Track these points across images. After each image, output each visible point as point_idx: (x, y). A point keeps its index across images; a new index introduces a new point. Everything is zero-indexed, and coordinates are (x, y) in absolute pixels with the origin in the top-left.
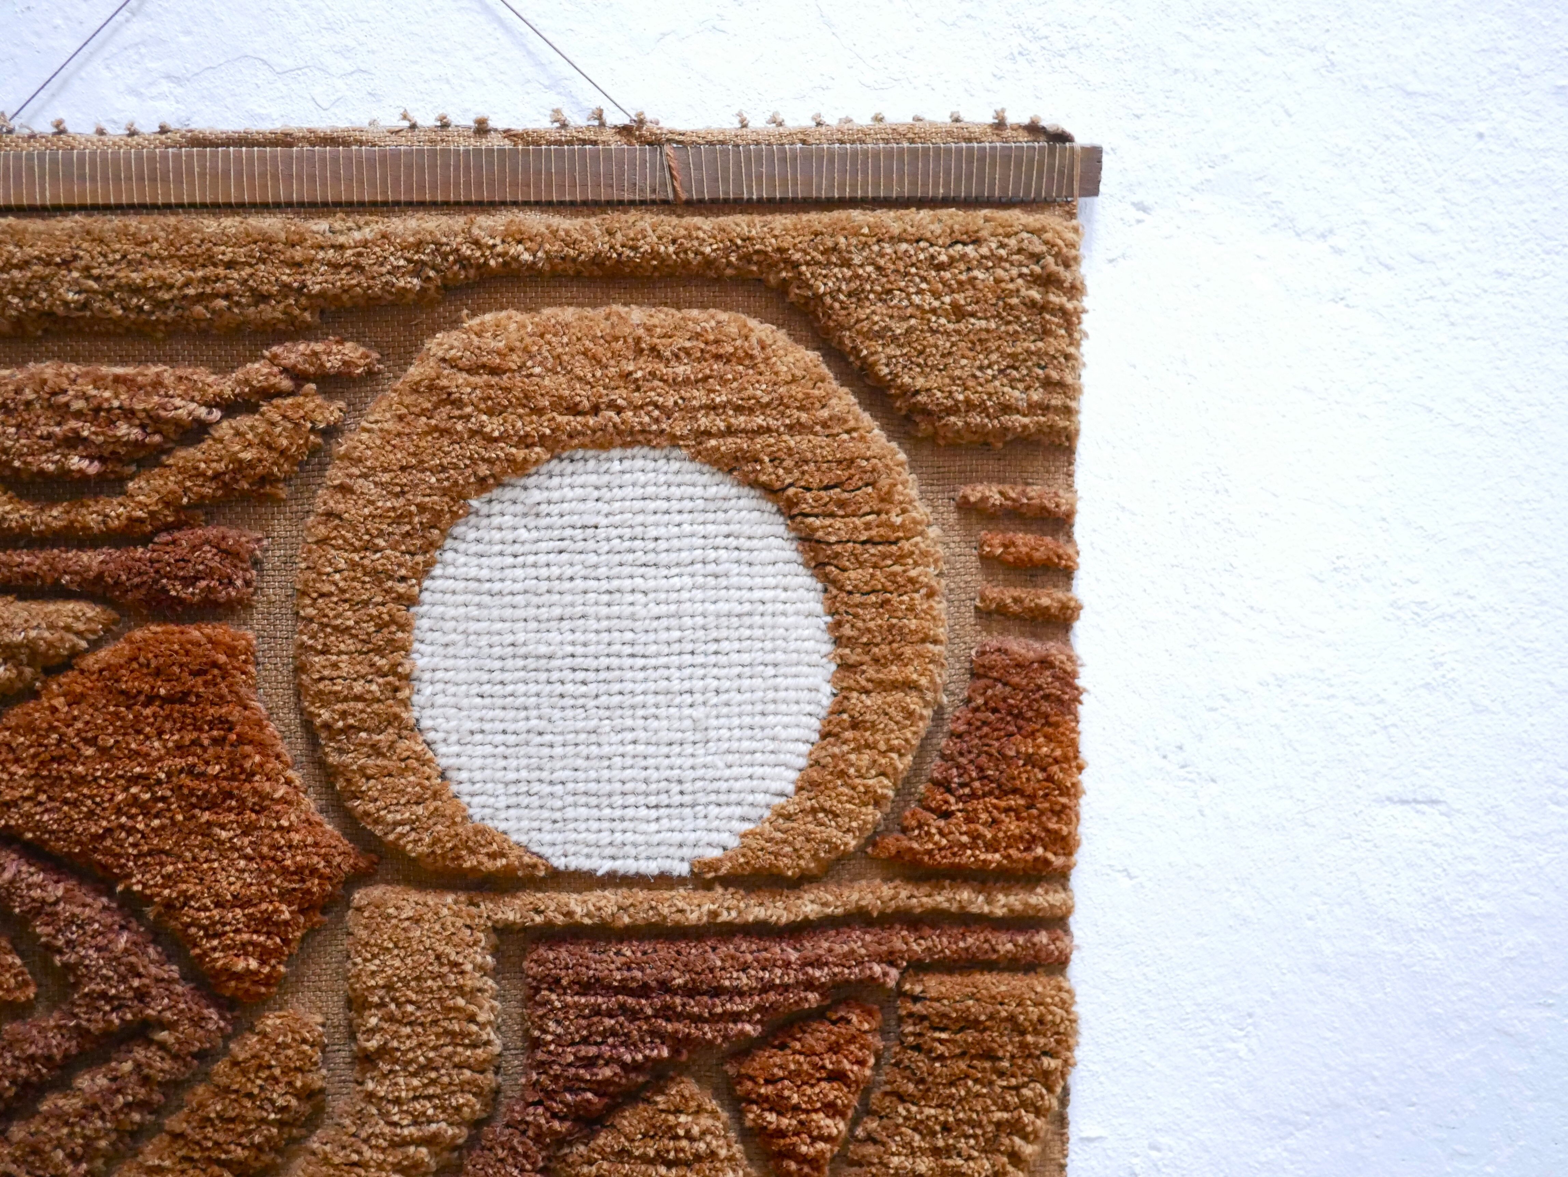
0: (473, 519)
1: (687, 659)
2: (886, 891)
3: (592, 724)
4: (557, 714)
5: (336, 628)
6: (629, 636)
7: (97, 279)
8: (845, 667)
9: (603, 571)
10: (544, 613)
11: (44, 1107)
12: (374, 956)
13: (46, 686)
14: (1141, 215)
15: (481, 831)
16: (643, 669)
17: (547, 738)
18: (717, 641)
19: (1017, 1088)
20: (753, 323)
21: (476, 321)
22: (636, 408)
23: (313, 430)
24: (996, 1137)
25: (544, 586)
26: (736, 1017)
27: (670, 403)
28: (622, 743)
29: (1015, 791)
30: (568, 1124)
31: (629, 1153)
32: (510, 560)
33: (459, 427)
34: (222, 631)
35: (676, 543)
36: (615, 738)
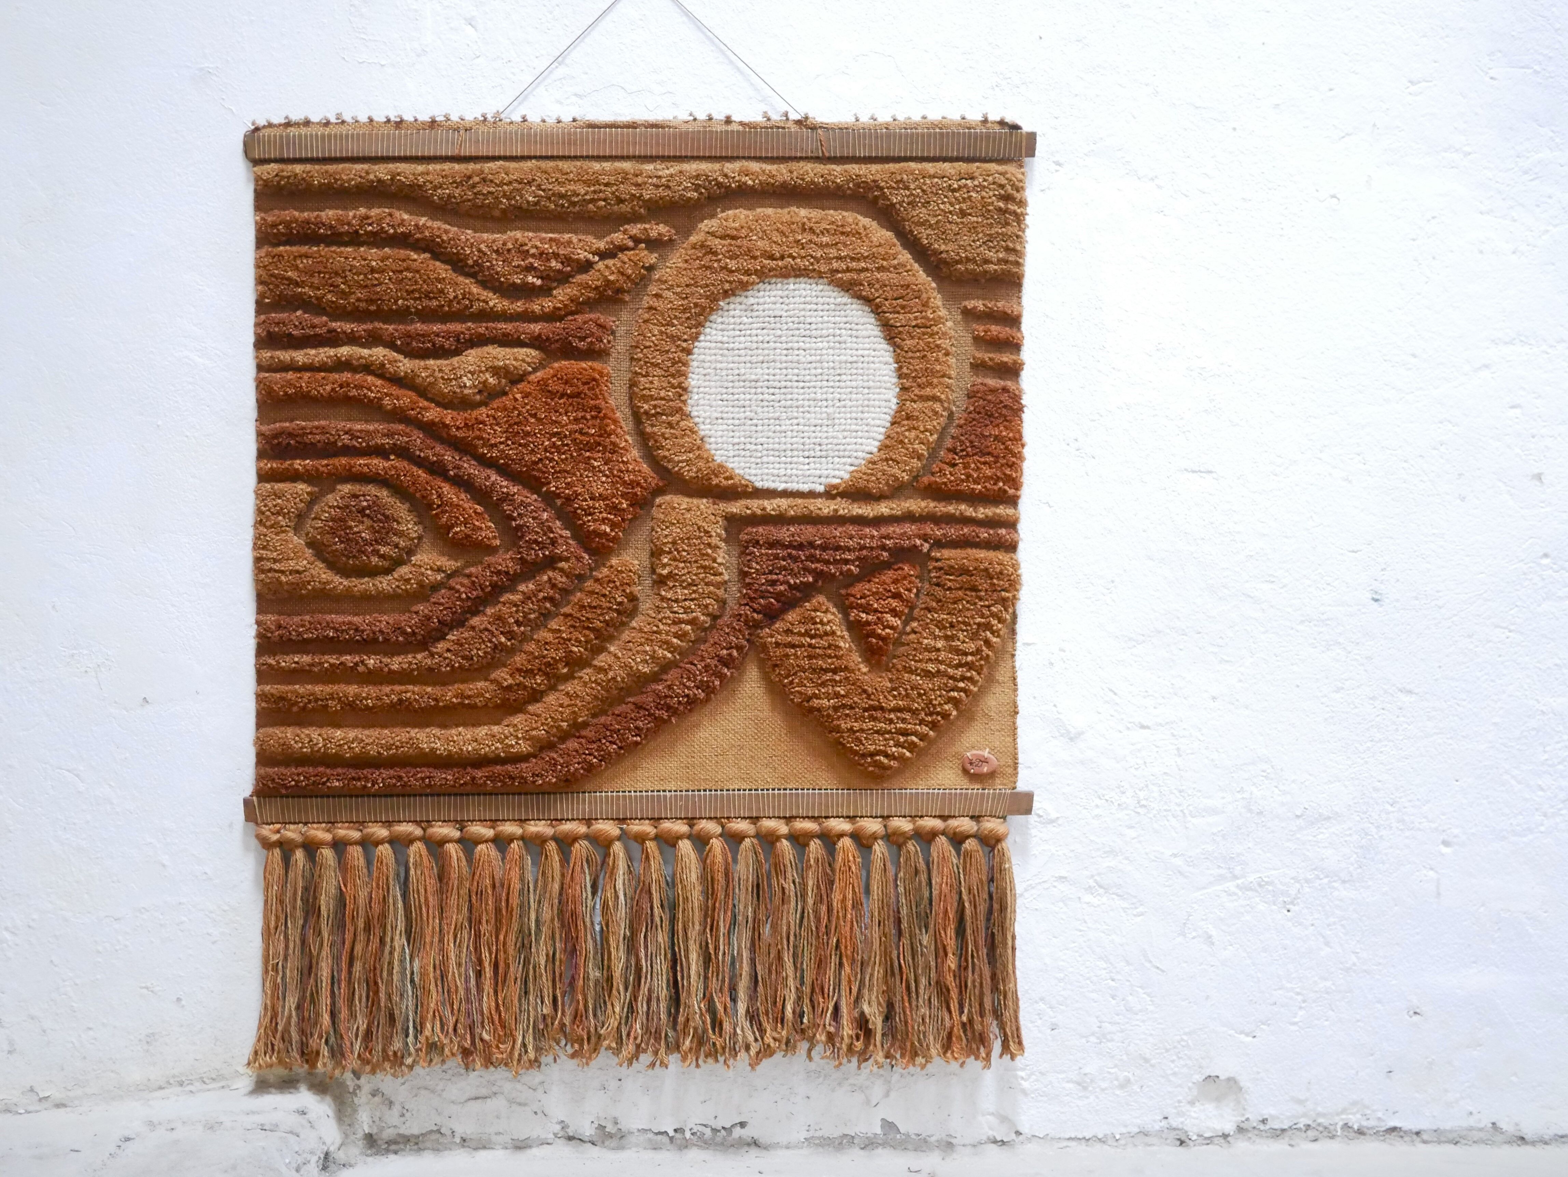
0: (720, 312)
1: (825, 383)
2: (923, 504)
3: (777, 415)
4: (759, 410)
5: (652, 364)
6: (796, 371)
7: (544, 190)
8: (904, 389)
9: (784, 339)
10: (754, 359)
11: (502, 600)
12: (667, 527)
13: (511, 389)
14: (1058, 168)
15: (720, 466)
16: (803, 388)
17: (755, 421)
18: (840, 375)
19: (988, 607)
20: (860, 217)
21: (724, 214)
22: (803, 258)
23: (643, 267)
24: (977, 632)
25: (755, 345)
26: (847, 562)
27: (819, 255)
28: (792, 425)
29: (989, 454)
30: (760, 616)
31: (792, 632)
32: (738, 333)
33: (716, 265)
34: (597, 365)
35: (820, 325)
36: (788, 422)
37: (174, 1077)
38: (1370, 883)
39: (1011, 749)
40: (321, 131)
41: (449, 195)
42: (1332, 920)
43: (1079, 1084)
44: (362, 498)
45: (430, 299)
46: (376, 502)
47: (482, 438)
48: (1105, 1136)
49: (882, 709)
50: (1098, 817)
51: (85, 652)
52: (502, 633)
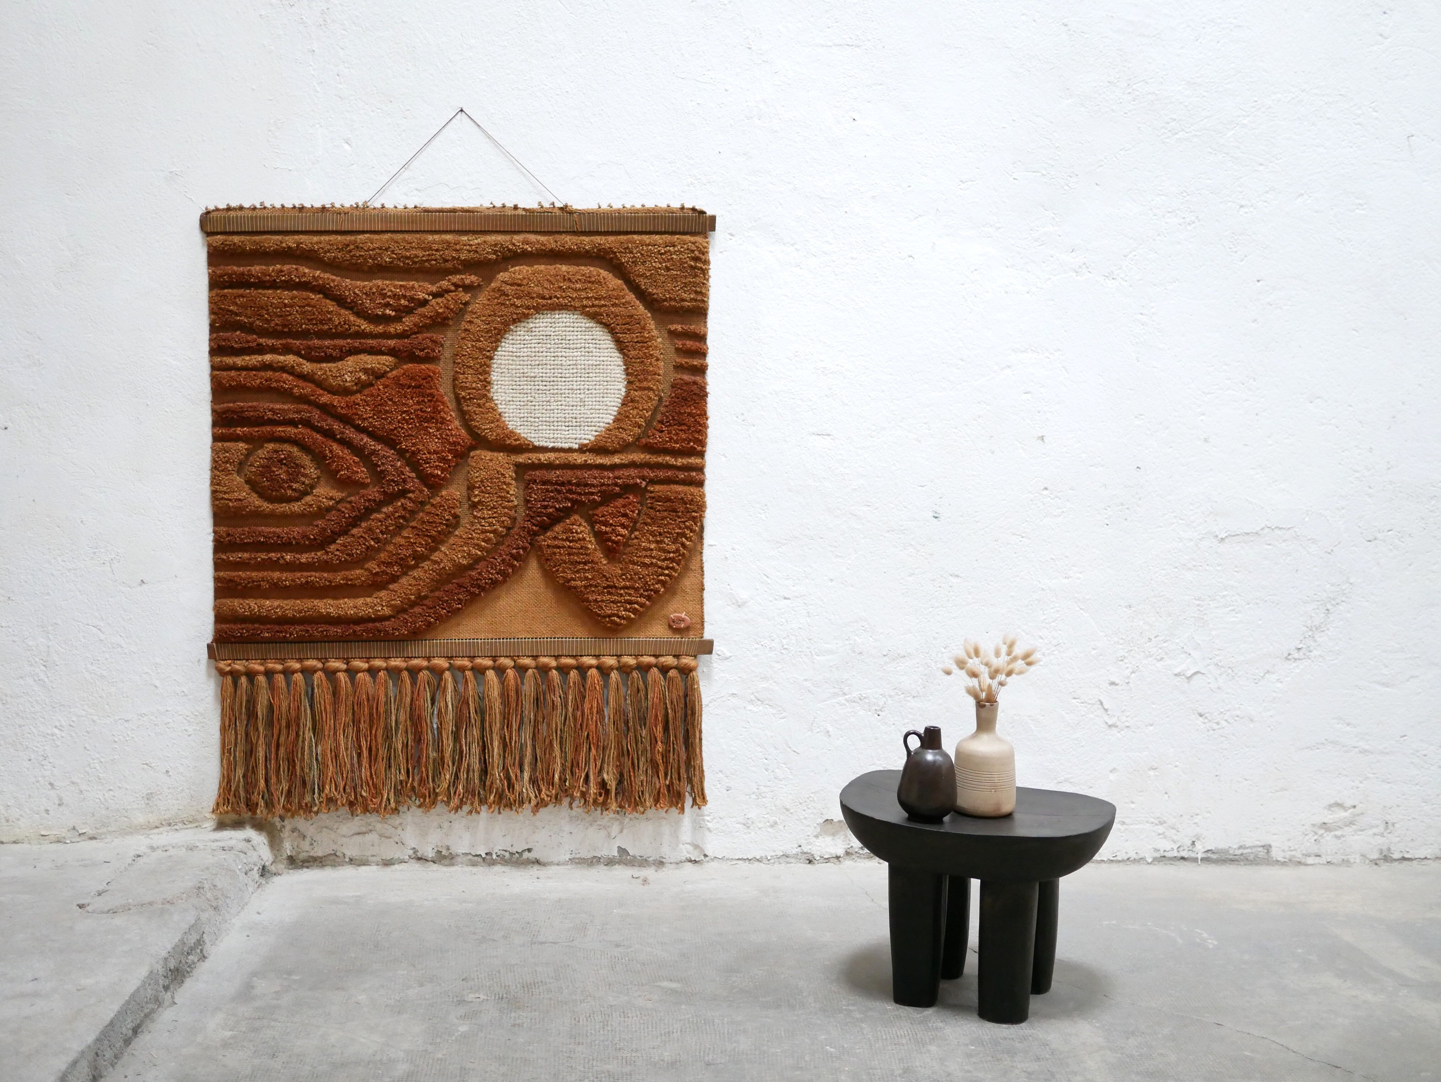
0: (511, 333)
1: (579, 379)
2: (642, 456)
3: (548, 399)
4: (537, 396)
5: (467, 366)
7: (396, 254)
8: (630, 382)
9: (552, 350)
10: (533, 363)
11: (372, 518)
12: (477, 471)
13: (376, 382)
14: (731, 237)
15: (512, 432)
16: (565, 382)
17: (534, 403)
18: (588, 373)
19: (684, 522)
20: (602, 271)
21: (513, 269)
22: (564, 298)
23: (461, 303)
24: (677, 538)
25: (533, 354)
26: (592, 494)
27: (574, 296)
28: (557, 405)
29: (684, 424)
30: (538, 528)
31: (558, 538)
32: (523, 346)
33: (507, 303)
34: (431, 366)
35: (575, 341)
36: (555, 404)
37: (165, 820)
38: (931, 698)
39: (700, 613)
40: (250, 214)
41: (334, 257)
42: (906, 721)
43: (744, 825)
44: (281, 453)
45: (323, 324)
46: (290, 455)
47: (358, 414)
48: (761, 857)
49: (615, 587)
50: (756, 655)
51: (103, 550)
52: (372, 539)
